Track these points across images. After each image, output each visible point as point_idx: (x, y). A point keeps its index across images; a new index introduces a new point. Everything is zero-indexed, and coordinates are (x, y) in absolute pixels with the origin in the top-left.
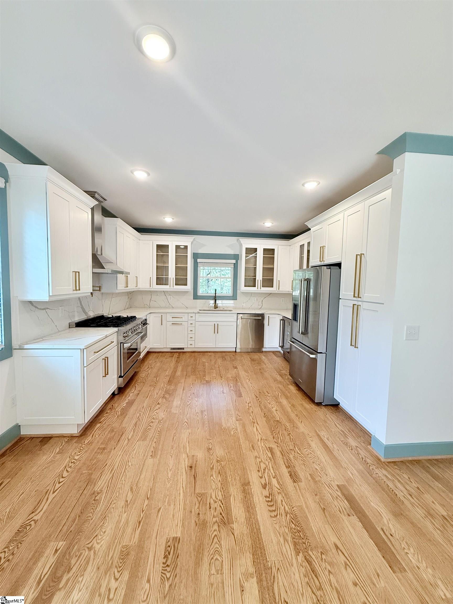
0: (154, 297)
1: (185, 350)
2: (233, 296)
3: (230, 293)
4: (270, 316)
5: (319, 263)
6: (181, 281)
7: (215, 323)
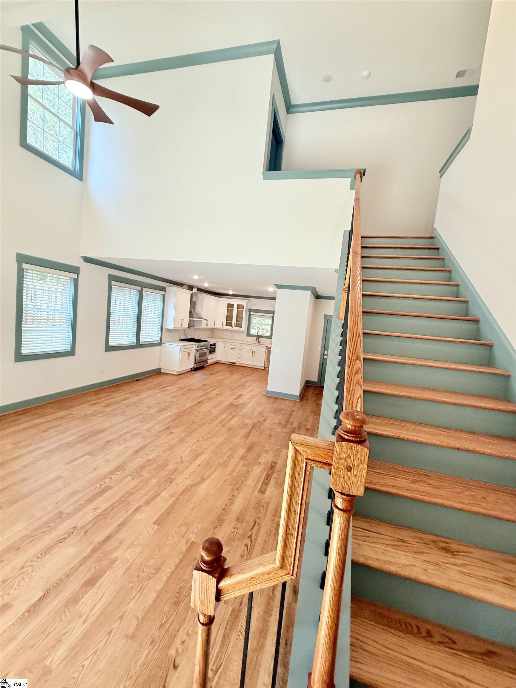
0: (225, 333)
1: (236, 364)
3: (269, 334)
6: (239, 325)
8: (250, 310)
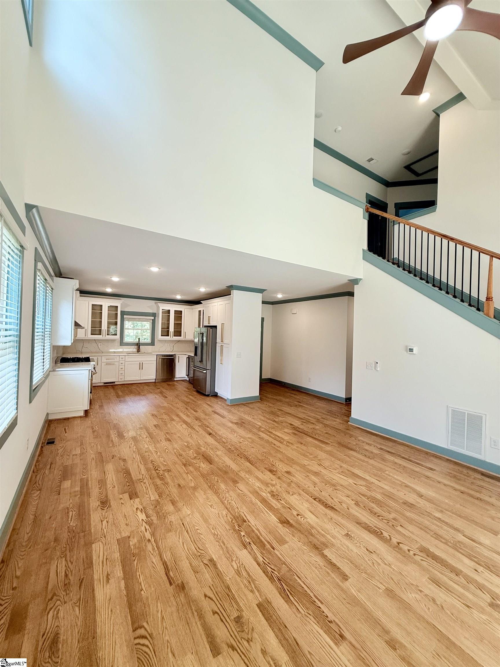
0: (86, 345)
1: (116, 383)
2: (152, 343)
3: (149, 341)
4: (180, 356)
5: (208, 325)
7: (140, 362)
8: (123, 313)
